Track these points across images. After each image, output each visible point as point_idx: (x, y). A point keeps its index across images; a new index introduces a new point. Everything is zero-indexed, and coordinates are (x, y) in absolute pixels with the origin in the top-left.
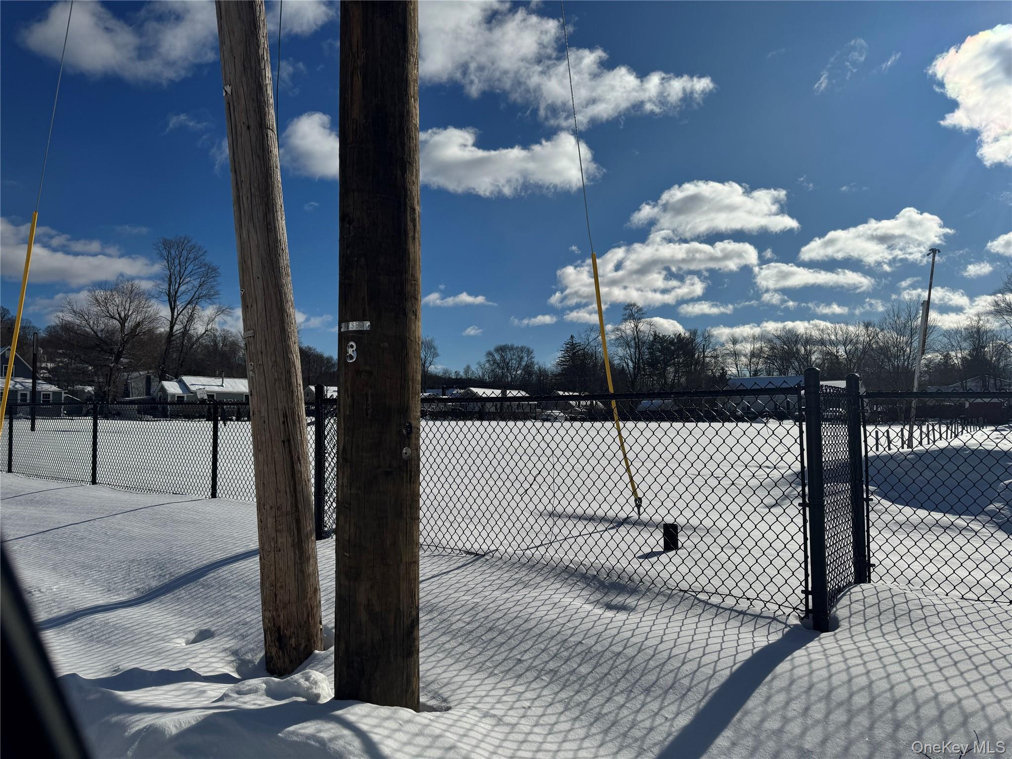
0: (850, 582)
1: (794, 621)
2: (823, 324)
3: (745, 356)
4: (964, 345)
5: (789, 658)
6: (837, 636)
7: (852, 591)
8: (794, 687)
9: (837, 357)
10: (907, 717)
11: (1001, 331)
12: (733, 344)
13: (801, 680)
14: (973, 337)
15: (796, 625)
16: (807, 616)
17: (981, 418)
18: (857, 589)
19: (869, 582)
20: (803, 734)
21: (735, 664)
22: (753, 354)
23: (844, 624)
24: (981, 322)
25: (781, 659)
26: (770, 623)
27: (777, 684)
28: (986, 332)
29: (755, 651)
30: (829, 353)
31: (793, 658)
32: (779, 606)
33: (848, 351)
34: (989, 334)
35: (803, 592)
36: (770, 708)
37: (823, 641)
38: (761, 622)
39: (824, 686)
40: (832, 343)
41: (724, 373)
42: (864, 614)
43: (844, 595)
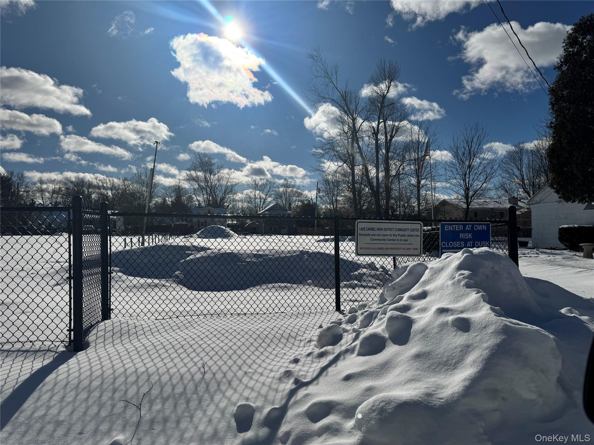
0: (98, 321)
1: (61, 349)
2: (101, 177)
3: (49, 192)
4: (172, 194)
5: (56, 371)
6: (87, 352)
7: (99, 325)
8: (56, 387)
9: (107, 197)
10: (121, 385)
11: (189, 189)
12: (41, 184)
13: (61, 382)
14: (176, 191)
15: (62, 352)
16: (70, 344)
17: (178, 232)
18: (103, 323)
19: (110, 319)
20: (60, 412)
21: (17, 384)
22: (54, 192)
23: (92, 345)
24: (180, 184)
25: (50, 373)
26: (45, 354)
27: (45, 389)
28: (182, 189)
29: (32, 372)
30: (102, 194)
31: (58, 371)
32: (52, 342)
33: (113, 193)
34: (184, 190)
35: (68, 330)
36: (39, 404)
37: (78, 357)
38: (39, 354)
39: (76, 381)
40: (104, 188)
41: (33, 203)
42: (104, 337)
43: (94, 328)
